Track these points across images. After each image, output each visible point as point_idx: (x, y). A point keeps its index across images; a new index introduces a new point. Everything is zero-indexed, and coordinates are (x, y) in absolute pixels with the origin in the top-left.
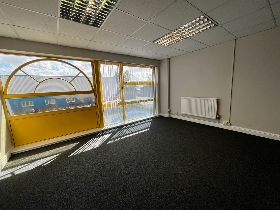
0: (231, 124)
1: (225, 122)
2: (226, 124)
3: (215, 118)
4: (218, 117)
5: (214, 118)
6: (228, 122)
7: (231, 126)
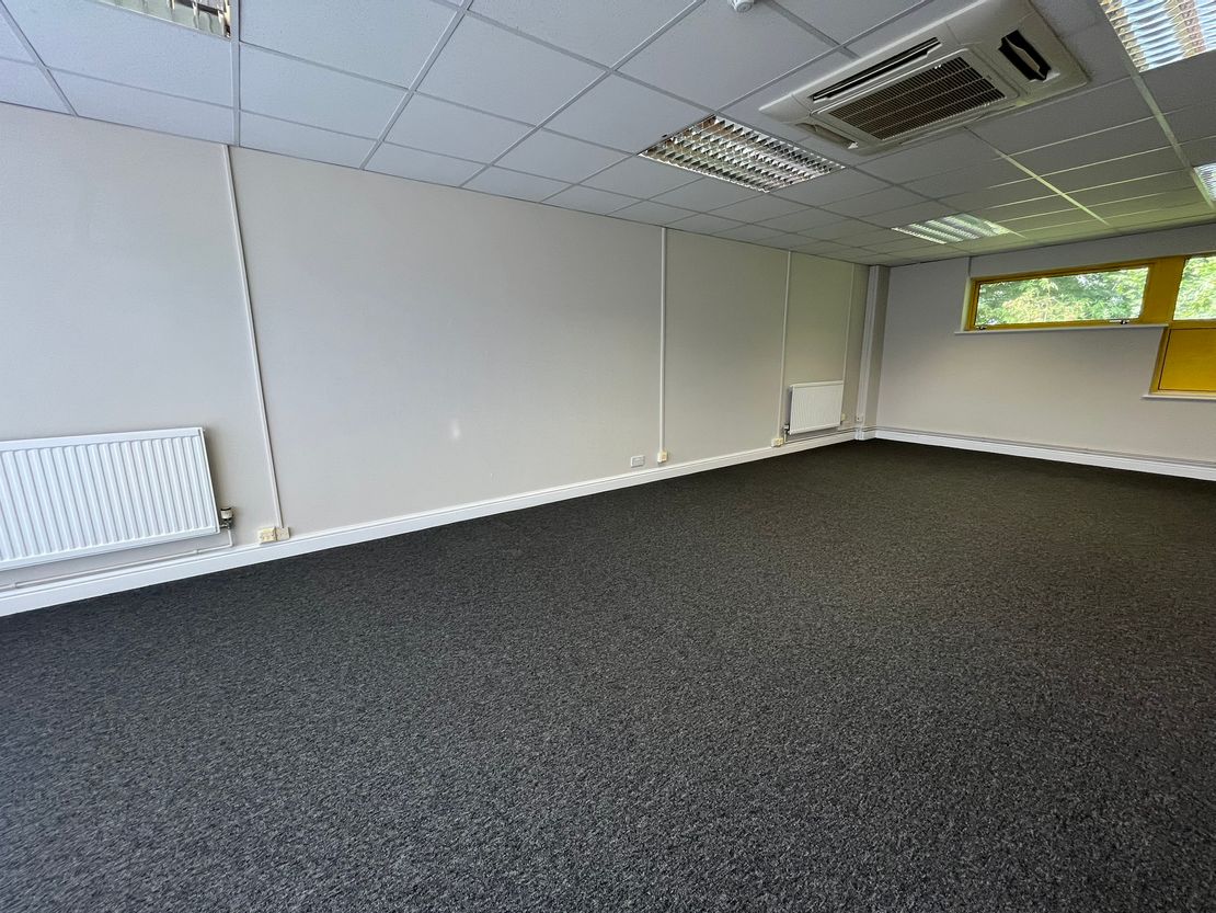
0: (289, 529)
1: (264, 530)
2: (272, 539)
3: (212, 526)
4: (224, 517)
5: (208, 533)
6: (278, 524)
7: (292, 539)
